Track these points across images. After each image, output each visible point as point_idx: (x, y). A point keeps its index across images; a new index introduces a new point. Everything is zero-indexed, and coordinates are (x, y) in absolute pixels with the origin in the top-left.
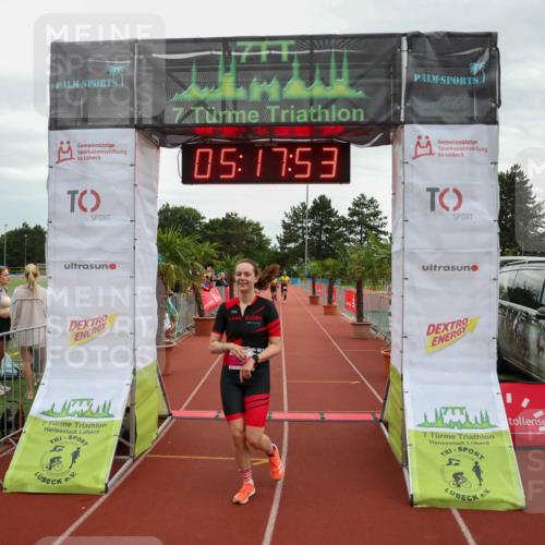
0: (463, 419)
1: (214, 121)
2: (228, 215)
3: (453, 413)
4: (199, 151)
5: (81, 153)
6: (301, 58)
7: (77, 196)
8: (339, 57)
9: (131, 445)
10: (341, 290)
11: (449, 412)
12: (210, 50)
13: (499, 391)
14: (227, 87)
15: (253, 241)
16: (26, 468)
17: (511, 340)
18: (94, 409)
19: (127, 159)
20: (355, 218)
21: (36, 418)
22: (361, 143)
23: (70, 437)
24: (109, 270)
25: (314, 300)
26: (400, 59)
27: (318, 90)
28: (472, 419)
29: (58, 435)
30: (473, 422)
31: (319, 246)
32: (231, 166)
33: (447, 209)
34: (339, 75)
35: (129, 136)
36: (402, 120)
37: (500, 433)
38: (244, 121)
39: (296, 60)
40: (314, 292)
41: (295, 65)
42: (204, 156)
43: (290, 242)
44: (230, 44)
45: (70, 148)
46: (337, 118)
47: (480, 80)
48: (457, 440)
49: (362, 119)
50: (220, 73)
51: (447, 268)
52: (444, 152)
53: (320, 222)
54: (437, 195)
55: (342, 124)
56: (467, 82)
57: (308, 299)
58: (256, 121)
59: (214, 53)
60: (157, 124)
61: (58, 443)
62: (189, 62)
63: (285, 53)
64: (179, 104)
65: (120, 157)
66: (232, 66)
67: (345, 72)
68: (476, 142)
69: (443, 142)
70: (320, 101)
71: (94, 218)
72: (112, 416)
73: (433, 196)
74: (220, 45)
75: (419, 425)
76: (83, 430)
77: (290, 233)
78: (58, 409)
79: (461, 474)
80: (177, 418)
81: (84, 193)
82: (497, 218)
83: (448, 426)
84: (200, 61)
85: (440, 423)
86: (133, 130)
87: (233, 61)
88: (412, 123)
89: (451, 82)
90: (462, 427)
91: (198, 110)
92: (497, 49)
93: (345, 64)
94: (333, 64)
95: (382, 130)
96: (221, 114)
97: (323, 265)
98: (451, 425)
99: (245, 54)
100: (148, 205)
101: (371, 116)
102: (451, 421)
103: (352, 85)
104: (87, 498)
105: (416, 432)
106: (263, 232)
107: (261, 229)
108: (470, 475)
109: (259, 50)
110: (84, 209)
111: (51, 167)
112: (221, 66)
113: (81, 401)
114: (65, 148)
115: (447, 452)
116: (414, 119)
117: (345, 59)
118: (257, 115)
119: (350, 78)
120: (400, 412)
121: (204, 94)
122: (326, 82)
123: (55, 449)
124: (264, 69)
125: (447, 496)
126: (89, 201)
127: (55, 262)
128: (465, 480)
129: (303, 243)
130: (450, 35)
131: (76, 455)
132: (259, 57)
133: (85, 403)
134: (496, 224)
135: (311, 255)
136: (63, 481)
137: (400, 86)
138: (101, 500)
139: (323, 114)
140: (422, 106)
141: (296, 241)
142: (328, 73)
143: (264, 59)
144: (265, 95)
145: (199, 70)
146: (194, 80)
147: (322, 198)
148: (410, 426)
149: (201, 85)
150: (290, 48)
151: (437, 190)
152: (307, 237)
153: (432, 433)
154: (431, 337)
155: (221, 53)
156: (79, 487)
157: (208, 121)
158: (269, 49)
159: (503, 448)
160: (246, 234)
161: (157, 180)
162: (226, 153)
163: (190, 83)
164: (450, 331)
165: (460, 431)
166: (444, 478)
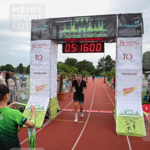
1: (70, 37)
2: (84, 60)
4: (67, 45)
5: (38, 46)
6: (91, 21)
7: (37, 57)
9: (49, 117)
11: (128, 111)
12: (70, 20)
13: (142, 106)
14: (73, 29)
15: (90, 67)
18: (40, 108)
21: (27, 109)
22: (107, 42)
24: (44, 74)
26: (116, 21)
29: (31, 114)
30: (134, 114)
31: (107, 68)
32: (74, 49)
33: (128, 59)
34: (101, 26)
35: (49, 42)
37: (141, 117)
38: (77, 37)
39: (90, 22)
40: (105, 80)
41: (90, 23)
43: (100, 67)
44: (74, 18)
45: (35, 45)
47: (137, 26)
48: (130, 118)
49: (107, 36)
51: (128, 74)
53: (108, 62)
55: (101, 38)
56: (134, 26)
63: (87, 20)
64: (61, 34)
65: (47, 47)
68: (136, 42)
69: (127, 42)
71: (41, 62)
72: (44, 109)
73: (124, 56)
75: (120, 114)
76: (37, 112)
77: (100, 65)
79: (130, 127)
80: (63, 111)
81: (39, 56)
82: (142, 61)
83: (127, 115)
85: (125, 114)
86: (50, 40)
89: (130, 26)
90: (131, 115)
91: (66, 35)
92: (142, 17)
93: (102, 22)
94: (99, 22)
96: (71, 36)
97: (107, 73)
98: (128, 114)
99: (77, 21)
102: (128, 113)
103: (104, 28)
104: (37, 129)
105: (119, 116)
106: (93, 65)
107: (92, 64)
109: (81, 20)
111: (31, 49)
112: (71, 24)
113: (37, 106)
114: (34, 45)
115: (126, 121)
116: (120, 36)
117: (102, 21)
118: (80, 36)
125: (125, 132)
127: (32, 72)
128: (131, 129)
129: (103, 67)
130: (129, 14)
133: (38, 106)
134: (141, 63)
137: (116, 27)
138: (40, 130)
139: (97, 35)
141: (101, 67)
143: (82, 22)
144: (82, 31)
146: (65, 28)
148: (118, 114)
149: (67, 29)
150: (88, 19)
152: (104, 66)
153: (123, 116)
155: (71, 21)
157: (68, 38)
158: (83, 19)
159: (142, 121)
160: (88, 65)
161: (57, 52)
162: (73, 45)
163: (64, 28)
164: (129, 90)
165: (130, 116)
166: (125, 128)
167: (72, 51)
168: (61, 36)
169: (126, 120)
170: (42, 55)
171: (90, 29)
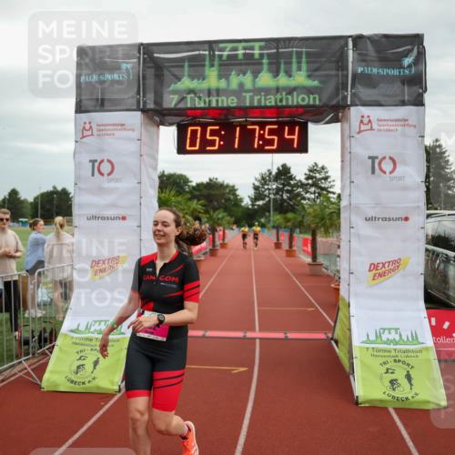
0: (397, 338)
1: (202, 105)
2: (210, 180)
3: (390, 333)
4: (190, 128)
5: (99, 130)
6: (269, 55)
7: (96, 164)
8: (299, 55)
10: (299, 237)
11: (386, 332)
12: (198, 50)
13: (426, 316)
14: (212, 79)
15: (229, 199)
16: (59, 373)
17: (434, 276)
19: (135, 135)
20: (310, 182)
21: (66, 335)
22: (317, 121)
23: (92, 350)
24: (121, 221)
25: (278, 245)
26: (347, 56)
27: (283, 80)
28: (404, 338)
29: (82, 348)
30: (406, 340)
31: (281, 204)
32: (215, 140)
33: (385, 173)
34: (299, 69)
35: (136, 117)
36: (349, 103)
37: (427, 349)
38: (225, 105)
39: (265, 58)
40: (278, 239)
41: (265, 61)
42: (194, 133)
43: (259, 200)
44: (214, 45)
45: (91, 127)
46: (298, 102)
47: (410, 71)
48: (393, 353)
49: (317, 103)
50: (207, 68)
51: (385, 219)
52: (382, 128)
53: (283, 184)
54: (377, 161)
55: (301, 107)
56: (400, 72)
57: (273, 245)
58: (235, 105)
59: (201, 52)
60: (158, 108)
61: (83, 354)
62: (182, 59)
63: (257, 52)
64: (174, 92)
65: (130, 134)
66: (216, 63)
67: (304, 66)
69: (381, 120)
70: (284, 89)
71: (110, 181)
72: (123, 334)
73: (373, 163)
74: (206, 46)
75: (363, 342)
77: (259, 195)
78: (82, 328)
79: (396, 380)
81: (102, 161)
82: (423, 180)
83: (385, 343)
84: (191, 59)
85: (379, 341)
86: (139, 113)
87: (217, 59)
88: (357, 105)
89: (387, 73)
90: (397, 343)
91: (189, 96)
92: (424, 47)
93: (304, 60)
94: (294, 60)
95: (333, 111)
96: (207, 100)
97: (285, 218)
98: (388, 342)
99: (226, 53)
100: (150, 170)
101: (324, 100)
102: (388, 339)
103: (309, 76)
104: (106, 396)
105: (360, 348)
106: (238, 193)
107: (236, 190)
108: (404, 382)
109: (236, 49)
110: (102, 174)
111: (76, 142)
112: (207, 63)
113: (100, 322)
114: (87, 126)
115: (385, 363)
116: (358, 103)
117: (304, 56)
118: (235, 100)
119: (308, 71)
120: (347, 332)
121: (194, 84)
122: (289, 74)
123: (80, 359)
124: (240, 64)
125: (385, 397)
126: (106, 168)
127: (80, 215)
128: (399, 385)
129: (269, 201)
130: (386, 36)
131: (96, 363)
132: (236, 55)
134: (423, 184)
135: (275, 210)
136: (86, 383)
137: (347, 76)
138: (116, 398)
139: (287, 99)
140: (364, 92)
141: (263, 199)
142: (291, 67)
143: (240, 57)
144: (241, 85)
145: (190, 66)
146: (186, 73)
147: (284, 166)
148: (356, 342)
149: (192, 77)
150: (261, 48)
151: (377, 158)
152: (272, 196)
153: (373, 348)
154: (372, 274)
155: (207, 53)
156: (98, 387)
157: (197, 105)
158: (245, 48)
159: (429, 360)
160: (224, 194)
161: (157, 151)
162: (211, 130)
163: (183, 76)
164: (387, 268)
165: (395, 347)
166: (383, 383)
167: (208, 148)
168: (173, 99)
169: (385, 360)
170: (113, 160)
171: (265, 79)
